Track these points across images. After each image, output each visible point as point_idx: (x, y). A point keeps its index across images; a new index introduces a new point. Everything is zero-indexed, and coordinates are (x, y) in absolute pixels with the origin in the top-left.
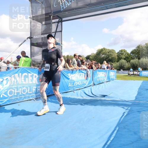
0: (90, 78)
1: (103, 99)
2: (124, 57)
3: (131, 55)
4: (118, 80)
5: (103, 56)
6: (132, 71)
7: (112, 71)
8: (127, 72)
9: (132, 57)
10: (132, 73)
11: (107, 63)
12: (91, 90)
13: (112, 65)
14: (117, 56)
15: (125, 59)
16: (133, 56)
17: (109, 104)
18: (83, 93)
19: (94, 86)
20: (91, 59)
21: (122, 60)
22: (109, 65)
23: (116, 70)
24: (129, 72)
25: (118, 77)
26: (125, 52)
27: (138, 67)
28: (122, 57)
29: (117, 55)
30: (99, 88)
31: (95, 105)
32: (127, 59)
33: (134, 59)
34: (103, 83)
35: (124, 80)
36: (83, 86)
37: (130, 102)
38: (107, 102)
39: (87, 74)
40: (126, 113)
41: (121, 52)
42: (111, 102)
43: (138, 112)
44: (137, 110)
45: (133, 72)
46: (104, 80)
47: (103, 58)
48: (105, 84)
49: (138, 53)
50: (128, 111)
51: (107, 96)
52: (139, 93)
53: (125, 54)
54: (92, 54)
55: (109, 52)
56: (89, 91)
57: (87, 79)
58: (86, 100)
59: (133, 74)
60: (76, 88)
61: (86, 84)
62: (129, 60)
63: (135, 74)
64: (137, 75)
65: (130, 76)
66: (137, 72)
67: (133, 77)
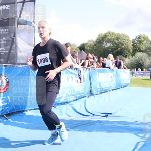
1: (105, 119)
4: (133, 86)
5: (109, 45)
8: (148, 74)
12: (85, 104)
14: (133, 45)
19: (92, 97)
20: (87, 49)
23: (129, 69)
25: (133, 82)
28: (140, 48)
31: (90, 131)
35: (143, 87)
38: (110, 125)
39: (79, 76)
40: (140, 143)
42: (116, 125)
48: (111, 93)
51: (111, 114)
54: (89, 41)
56: (81, 106)
58: (75, 121)
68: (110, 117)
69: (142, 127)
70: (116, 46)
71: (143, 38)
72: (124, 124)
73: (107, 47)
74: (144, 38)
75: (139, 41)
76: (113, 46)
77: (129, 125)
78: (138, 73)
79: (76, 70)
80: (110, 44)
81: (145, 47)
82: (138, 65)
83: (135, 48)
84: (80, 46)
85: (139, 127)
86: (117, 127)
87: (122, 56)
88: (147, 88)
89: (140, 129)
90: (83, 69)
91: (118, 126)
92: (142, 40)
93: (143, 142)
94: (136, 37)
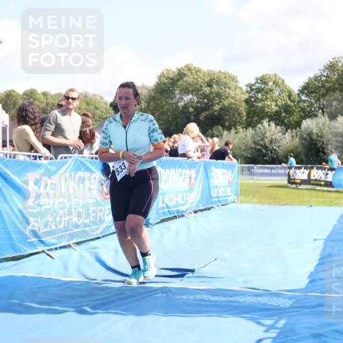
1: (176, 283)
2: (274, 108)
3: (303, 98)
4: (246, 202)
5: (187, 98)
6: (305, 168)
8: (283, 171)
10: (305, 177)
14: (247, 101)
15: (276, 118)
16: (311, 103)
24: (292, 172)
25: (245, 193)
26: (277, 86)
28: (263, 108)
29: (246, 96)
30: (162, 236)
32: (286, 117)
33: (316, 116)
34: (183, 216)
35: (270, 204)
37: (285, 297)
38: (192, 297)
41: (262, 87)
42: (206, 297)
43: (316, 336)
44: (312, 328)
45: (307, 172)
47: (185, 107)
49: (328, 89)
50: (274, 335)
51: (192, 271)
52: (325, 260)
53: (277, 93)
59: (308, 182)
63: (316, 180)
64: (323, 183)
65: (296, 188)
66: (324, 171)
67: (306, 191)
68: (190, 280)
69: (270, 303)
70: (206, 101)
71: (271, 83)
72: (224, 296)
73: (182, 104)
74: (274, 83)
75: (262, 90)
76: (198, 102)
77: (237, 298)
80: (191, 96)
81: (276, 105)
83: (252, 109)
85: (262, 302)
86: (208, 303)
87: (221, 128)
88: (281, 207)
91: (210, 301)
92: (270, 87)
93: (271, 340)
94: (257, 79)
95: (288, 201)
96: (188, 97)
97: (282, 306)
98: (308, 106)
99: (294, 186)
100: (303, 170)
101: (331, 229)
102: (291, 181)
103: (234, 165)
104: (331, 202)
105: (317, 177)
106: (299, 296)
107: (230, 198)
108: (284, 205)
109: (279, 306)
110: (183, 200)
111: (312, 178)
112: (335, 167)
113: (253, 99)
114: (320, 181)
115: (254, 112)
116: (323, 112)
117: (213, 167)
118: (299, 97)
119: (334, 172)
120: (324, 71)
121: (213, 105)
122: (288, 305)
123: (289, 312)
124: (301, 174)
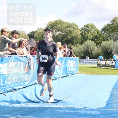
0: (33, 71)
1: (55, 106)
2: (92, 37)
3: (103, 33)
4: (81, 73)
6: (104, 60)
7: (72, 60)
8: (95, 62)
9: (103, 38)
10: (104, 64)
11: (62, 45)
12: (35, 91)
13: (71, 49)
14: (81, 34)
15: (92, 40)
16: (106, 35)
17: (64, 114)
18: (21, 96)
20: (36, 37)
21: (88, 40)
22: (67, 50)
23: (77, 57)
24: (99, 61)
25: (81, 70)
26: (93, 28)
27: (113, 53)
28: (88, 36)
29: (81, 32)
32: (97, 39)
33: (108, 40)
34: (56, 79)
35: (91, 74)
36: (21, 85)
38: (61, 111)
39: (29, 63)
41: (87, 28)
42: (66, 111)
45: (105, 62)
46: (58, 74)
47: (57, 36)
48: (61, 80)
49: (113, 30)
51: (61, 101)
53: (93, 31)
54: (39, 29)
55: (67, 27)
56: (31, 93)
57: (28, 72)
58: (26, 108)
59: (105, 65)
60: (8, 88)
61: (26, 81)
62: (100, 41)
63: (108, 65)
64: (111, 66)
65: (101, 68)
66: (111, 62)
67: (104, 69)
68: (60, 104)
69: (91, 113)
70: (66, 34)
71: (90, 27)
72: (74, 111)
73: (56, 35)
74: (92, 27)
75: (87, 30)
77: (79, 111)
78: (86, 61)
79: (25, 57)
80: (59, 32)
81: (93, 36)
82: (87, 53)
83: (83, 37)
84: (29, 33)
85: (88, 113)
87: (71, 45)
89: (89, 114)
90: (33, 57)
95: (98, 73)
96: (58, 32)
97: (96, 114)
98: (105, 36)
99: (100, 67)
100: (103, 61)
101: (114, 84)
102: (99, 65)
103: (76, 59)
104: (114, 73)
105: (109, 64)
106: (103, 110)
107: (75, 72)
108: (96, 75)
109: (94, 114)
110: (56, 73)
111: (107, 64)
112: (116, 60)
113: (83, 33)
114: (110, 65)
115: (84, 38)
116: (111, 38)
117: (68, 60)
118: (102, 32)
119: (115, 62)
120: (111, 22)
121: (68, 36)
122: (98, 114)
123: (99, 116)
124: (103, 63)
